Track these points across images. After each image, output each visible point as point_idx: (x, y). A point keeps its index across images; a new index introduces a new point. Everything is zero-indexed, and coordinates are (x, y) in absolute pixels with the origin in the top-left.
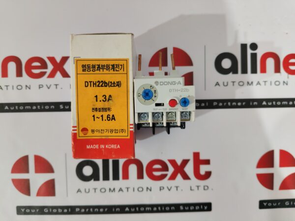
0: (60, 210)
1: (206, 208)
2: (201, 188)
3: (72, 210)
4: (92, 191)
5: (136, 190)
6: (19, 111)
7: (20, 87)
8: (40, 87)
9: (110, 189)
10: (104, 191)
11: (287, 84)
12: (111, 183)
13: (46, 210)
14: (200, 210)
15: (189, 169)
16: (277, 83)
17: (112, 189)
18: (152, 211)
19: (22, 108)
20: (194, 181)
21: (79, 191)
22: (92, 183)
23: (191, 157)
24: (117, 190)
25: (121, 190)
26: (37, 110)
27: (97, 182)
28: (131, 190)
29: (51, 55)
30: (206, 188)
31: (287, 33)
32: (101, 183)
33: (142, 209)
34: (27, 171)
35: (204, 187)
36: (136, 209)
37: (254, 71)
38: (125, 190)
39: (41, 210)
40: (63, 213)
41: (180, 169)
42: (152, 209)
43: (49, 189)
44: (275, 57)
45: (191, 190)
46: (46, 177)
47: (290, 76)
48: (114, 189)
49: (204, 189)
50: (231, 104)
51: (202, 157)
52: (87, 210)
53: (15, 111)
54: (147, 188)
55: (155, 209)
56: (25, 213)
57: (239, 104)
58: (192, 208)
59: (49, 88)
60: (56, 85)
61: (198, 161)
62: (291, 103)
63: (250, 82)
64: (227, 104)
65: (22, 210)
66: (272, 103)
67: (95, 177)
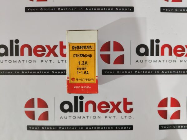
0: (51, 128)
1: (130, 128)
2: (127, 117)
3: (57, 128)
4: (68, 118)
5: (92, 117)
6: (30, 74)
7: (30, 61)
8: (42, 61)
9: (78, 117)
10: (74, 118)
11: (175, 62)
12: (79, 114)
13: (43, 128)
14: (126, 129)
15: (121, 107)
16: (170, 61)
17: (79, 117)
18: (100, 130)
19: (31, 72)
20: (124, 114)
21: (61, 118)
22: (69, 114)
23: (122, 101)
24: (82, 117)
25: (84, 117)
26: (39, 74)
27: (71, 113)
28: (89, 118)
29: (48, 45)
30: (130, 117)
31: (176, 34)
32: (73, 114)
33: (95, 128)
34: (33, 106)
35: (129, 117)
36: (92, 128)
37: (157, 54)
38: (86, 118)
39: (40, 128)
40: (52, 130)
41: (116, 107)
42: (101, 128)
43: (45, 116)
44: (169, 47)
45: (122, 118)
46: (44, 110)
47: (177, 57)
48: (80, 117)
49: (129, 118)
50: (144, 72)
51: (128, 101)
52: (65, 128)
53: (28, 74)
54: (98, 117)
55: (102, 128)
56: (32, 129)
57: (149, 72)
58: (122, 128)
59: (46, 62)
60: (50, 61)
61: (126, 103)
62: (177, 72)
63: (155, 61)
64: (142, 72)
65: (30, 128)
66: (167, 72)
67: (70, 110)
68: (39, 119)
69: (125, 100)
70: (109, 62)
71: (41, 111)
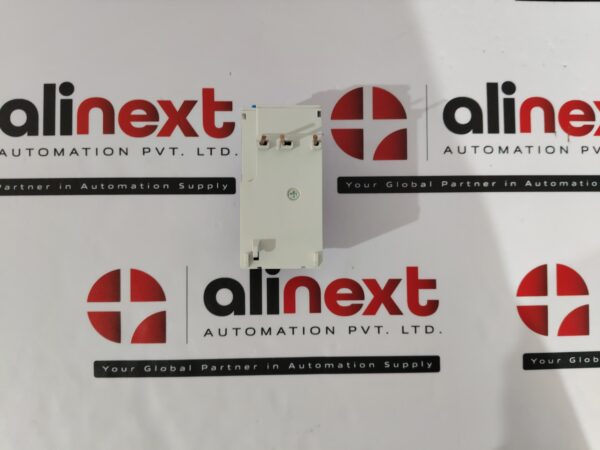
0: (173, 369)
1: (429, 366)
2: (421, 330)
3: (193, 368)
4: (231, 332)
5: (307, 331)
6: (107, 192)
7: (108, 152)
8: (146, 151)
9: (263, 330)
10: (250, 332)
11: (567, 152)
12: (265, 319)
13: (147, 369)
14: (419, 370)
15: (400, 296)
16: (550, 150)
17: (266, 330)
18: (335, 371)
19: (111, 187)
20: (408, 318)
21: (208, 332)
22: (232, 319)
23: (403, 276)
24: (275, 331)
25: (281, 331)
26: (138, 192)
27: (239, 317)
28: (298, 331)
29: (165, 98)
30: (429, 330)
31: (565, 66)
32: (247, 319)
33: (318, 366)
34: (116, 298)
35: (426, 327)
36: (307, 366)
37: (510, 129)
38: (288, 331)
39: (138, 369)
40: (178, 374)
42: (336, 365)
43: (155, 329)
44: (546, 105)
45: (403, 332)
46: (150, 308)
47: (573, 138)
48: (270, 329)
49: (427, 332)
50: (472, 184)
51: (422, 276)
52: (222, 367)
53: (99, 192)
54: (327, 328)
55: (341, 366)
56: (110, 375)
57: (486, 184)
58: (405, 365)
59: (160, 154)
60: (174, 149)
61: (415, 282)
62: (574, 184)
63: (504, 148)
64: (465, 185)
65: (104, 369)
66: (542, 184)
67: (237, 308)
68: (137, 339)
69: (412, 272)
70: (358, 154)
71: (142, 311)
